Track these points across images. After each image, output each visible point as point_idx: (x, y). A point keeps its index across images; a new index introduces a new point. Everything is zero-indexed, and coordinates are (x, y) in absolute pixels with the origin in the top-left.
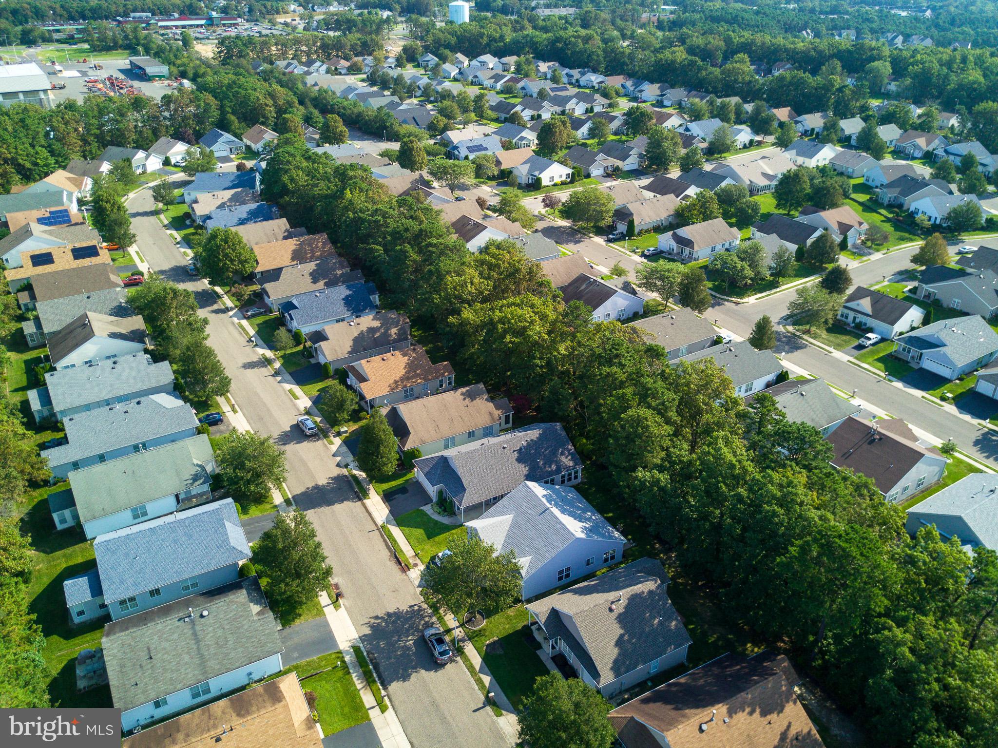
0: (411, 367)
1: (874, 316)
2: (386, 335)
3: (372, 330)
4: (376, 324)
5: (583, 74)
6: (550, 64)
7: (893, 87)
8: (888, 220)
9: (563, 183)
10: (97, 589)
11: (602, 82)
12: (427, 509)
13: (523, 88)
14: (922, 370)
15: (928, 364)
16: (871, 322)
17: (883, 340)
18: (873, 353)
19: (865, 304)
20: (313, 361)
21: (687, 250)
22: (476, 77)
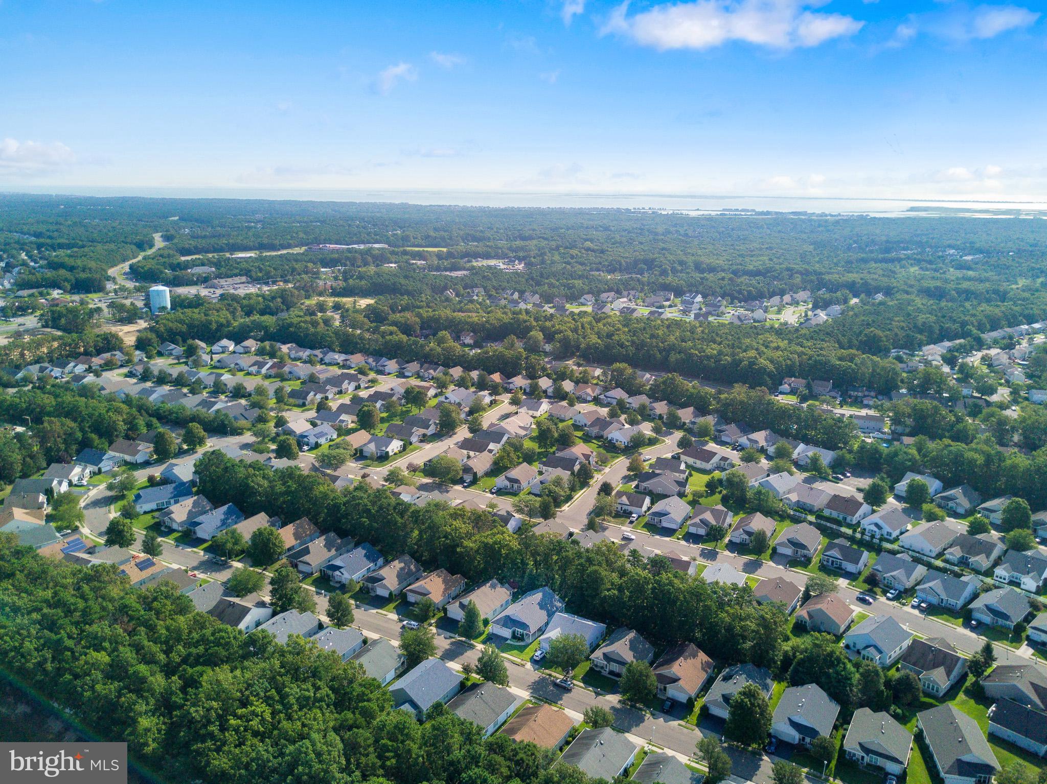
0: (445, 582)
1: (631, 505)
2: (410, 569)
3: (402, 569)
4: (402, 565)
5: (325, 354)
6: (289, 345)
7: (548, 347)
8: (600, 447)
9: (400, 452)
10: (414, 705)
11: (346, 360)
12: (509, 642)
13: (290, 373)
14: (663, 528)
15: (665, 524)
16: (630, 508)
17: (639, 517)
18: (638, 524)
19: (624, 499)
20: (373, 594)
21: (516, 486)
22: (237, 364)
